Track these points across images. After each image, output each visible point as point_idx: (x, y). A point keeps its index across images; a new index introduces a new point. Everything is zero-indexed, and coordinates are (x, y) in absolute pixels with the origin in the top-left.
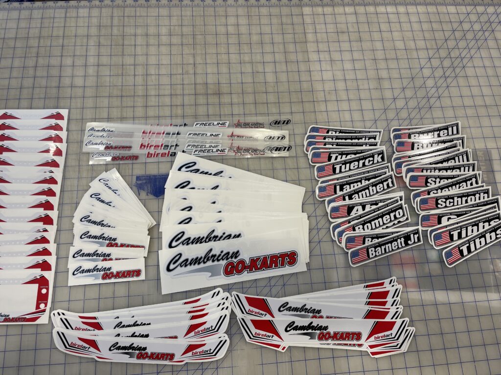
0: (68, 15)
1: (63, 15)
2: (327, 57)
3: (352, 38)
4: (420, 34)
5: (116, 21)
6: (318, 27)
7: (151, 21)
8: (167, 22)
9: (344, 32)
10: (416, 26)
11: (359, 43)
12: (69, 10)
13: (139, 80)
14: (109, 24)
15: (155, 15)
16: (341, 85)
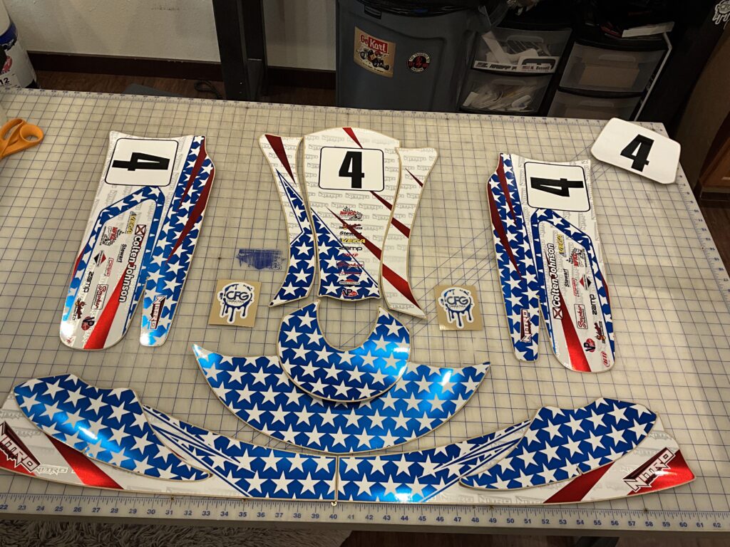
0: (190, 110)
1: (186, 110)
2: (449, 163)
3: (475, 148)
4: (549, 149)
5: (237, 119)
6: (440, 136)
7: (272, 121)
8: (287, 122)
9: (467, 142)
10: (545, 142)
11: (483, 153)
12: (192, 106)
13: (254, 168)
14: (230, 119)
15: (276, 115)
16: (461, 187)
